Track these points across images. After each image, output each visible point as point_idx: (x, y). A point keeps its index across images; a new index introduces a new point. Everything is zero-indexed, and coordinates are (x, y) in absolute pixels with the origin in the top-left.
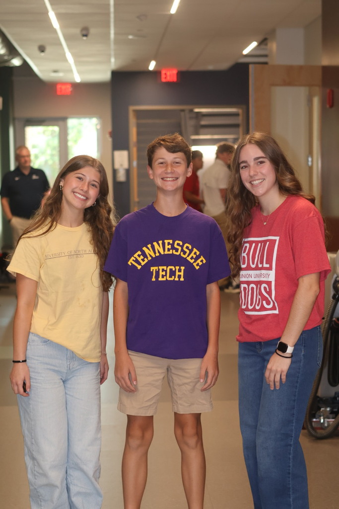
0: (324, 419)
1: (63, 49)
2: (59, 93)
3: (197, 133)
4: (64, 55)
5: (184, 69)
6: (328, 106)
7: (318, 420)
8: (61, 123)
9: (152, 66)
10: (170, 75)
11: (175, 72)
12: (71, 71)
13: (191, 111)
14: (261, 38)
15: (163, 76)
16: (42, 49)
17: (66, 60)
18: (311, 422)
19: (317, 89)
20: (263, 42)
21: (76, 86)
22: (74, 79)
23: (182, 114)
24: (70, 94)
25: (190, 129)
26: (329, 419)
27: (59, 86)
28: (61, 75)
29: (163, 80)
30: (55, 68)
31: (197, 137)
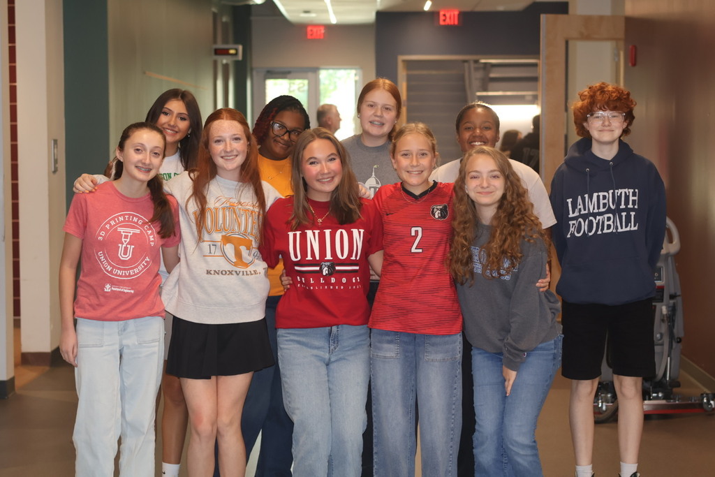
0: (602, 402)
2: (309, 37)
3: (485, 90)
5: (467, 9)
6: (630, 65)
8: (310, 75)
9: (427, 6)
10: (450, 16)
11: (456, 13)
12: (326, 11)
13: (476, 62)
15: (442, 18)
19: (622, 44)
21: (330, 28)
22: (329, 20)
23: (466, 64)
24: (322, 37)
25: (476, 83)
26: (608, 403)
27: (309, 29)
28: (313, 15)
29: (442, 23)
30: (306, 7)
31: (484, 94)
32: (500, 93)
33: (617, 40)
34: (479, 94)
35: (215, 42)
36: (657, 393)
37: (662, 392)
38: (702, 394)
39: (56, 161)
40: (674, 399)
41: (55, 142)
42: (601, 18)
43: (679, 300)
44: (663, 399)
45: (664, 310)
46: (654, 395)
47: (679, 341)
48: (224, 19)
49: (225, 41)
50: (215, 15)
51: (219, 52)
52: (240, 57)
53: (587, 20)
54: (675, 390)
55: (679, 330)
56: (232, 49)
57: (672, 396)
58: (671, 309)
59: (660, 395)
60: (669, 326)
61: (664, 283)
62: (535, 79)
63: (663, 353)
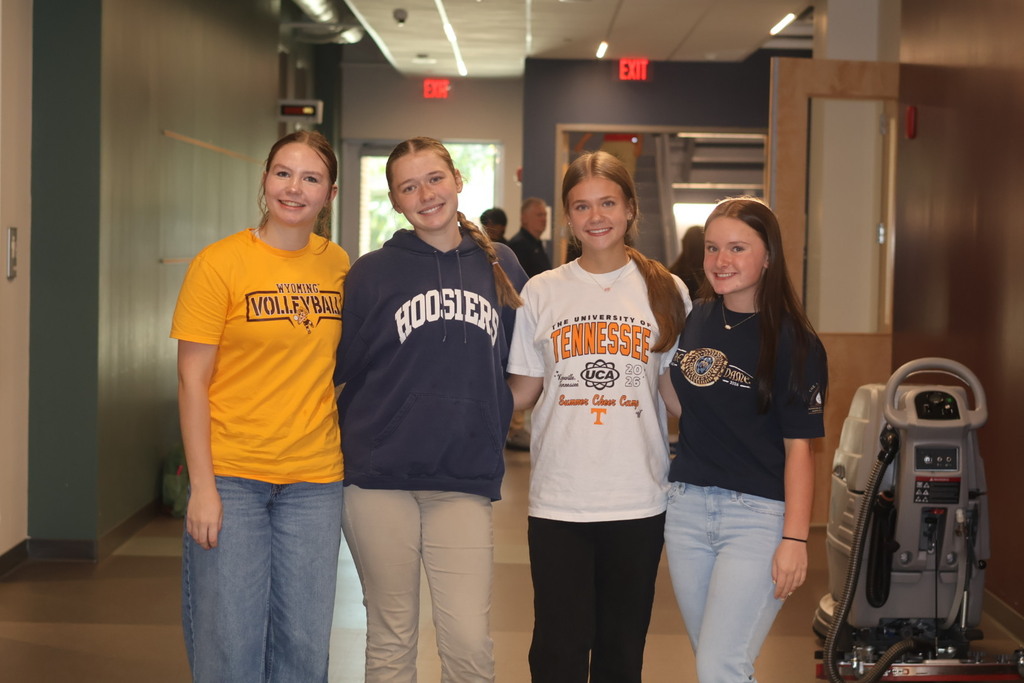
0: (858, 661)
1: (439, 17)
2: (426, 95)
3: (686, 180)
4: (440, 27)
5: (661, 57)
6: (906, 137)
7: (848, 663)
9: (602, 51)
10: (635, 69)
11: (644, 63)
12: (451, 56)
13: (673, 136)
14: (802, 8)
15: (623, 70)
16: (400, 17)
17: (443, 37)
18: (836, 668)
19: (893, 106)
20: (805, 14)
21: (457, 82)
22: (457, 70)
23: (658, 140)
24: (445, 96)
25: (672, 170)
26: (867, 662)
27: (427, 83)
28: (432, 62)
29: (622, 77)
30: (422, 49)
31: (684, 186)
32: (707, 186)
33: (885, 99)
34: (676, 186)
35: (283, 94)
36: (946, 647)
37: (953, 646)
38: (1017, 651)
39: (14, 262)
40: (973, 659)
41: (14, 231)
42: (863, 66)
43: (983, 500)
44: (955, 658)
45: (960, 516)
46: (941, 650)
47: (983, 565)
48: (300, 65)
49: (301, 94)
50: (283, 57)
51: (287, 110)
52: (320, 119)
53: (843, 67)
54: (975, 643)
55: (983, 550)
56: (307, 106)
57: (969, 654)
58: (970, 514)
59: (950, 650)
60: (967, 542)
61: (960, 472)
62: (759, 166)
63: (956, 584)
